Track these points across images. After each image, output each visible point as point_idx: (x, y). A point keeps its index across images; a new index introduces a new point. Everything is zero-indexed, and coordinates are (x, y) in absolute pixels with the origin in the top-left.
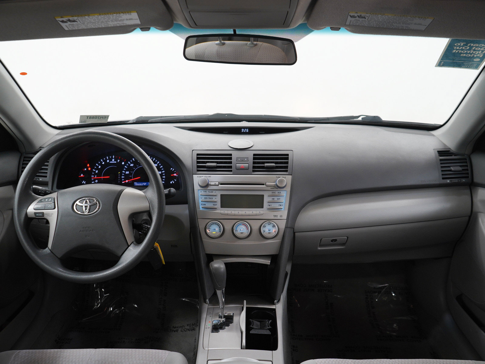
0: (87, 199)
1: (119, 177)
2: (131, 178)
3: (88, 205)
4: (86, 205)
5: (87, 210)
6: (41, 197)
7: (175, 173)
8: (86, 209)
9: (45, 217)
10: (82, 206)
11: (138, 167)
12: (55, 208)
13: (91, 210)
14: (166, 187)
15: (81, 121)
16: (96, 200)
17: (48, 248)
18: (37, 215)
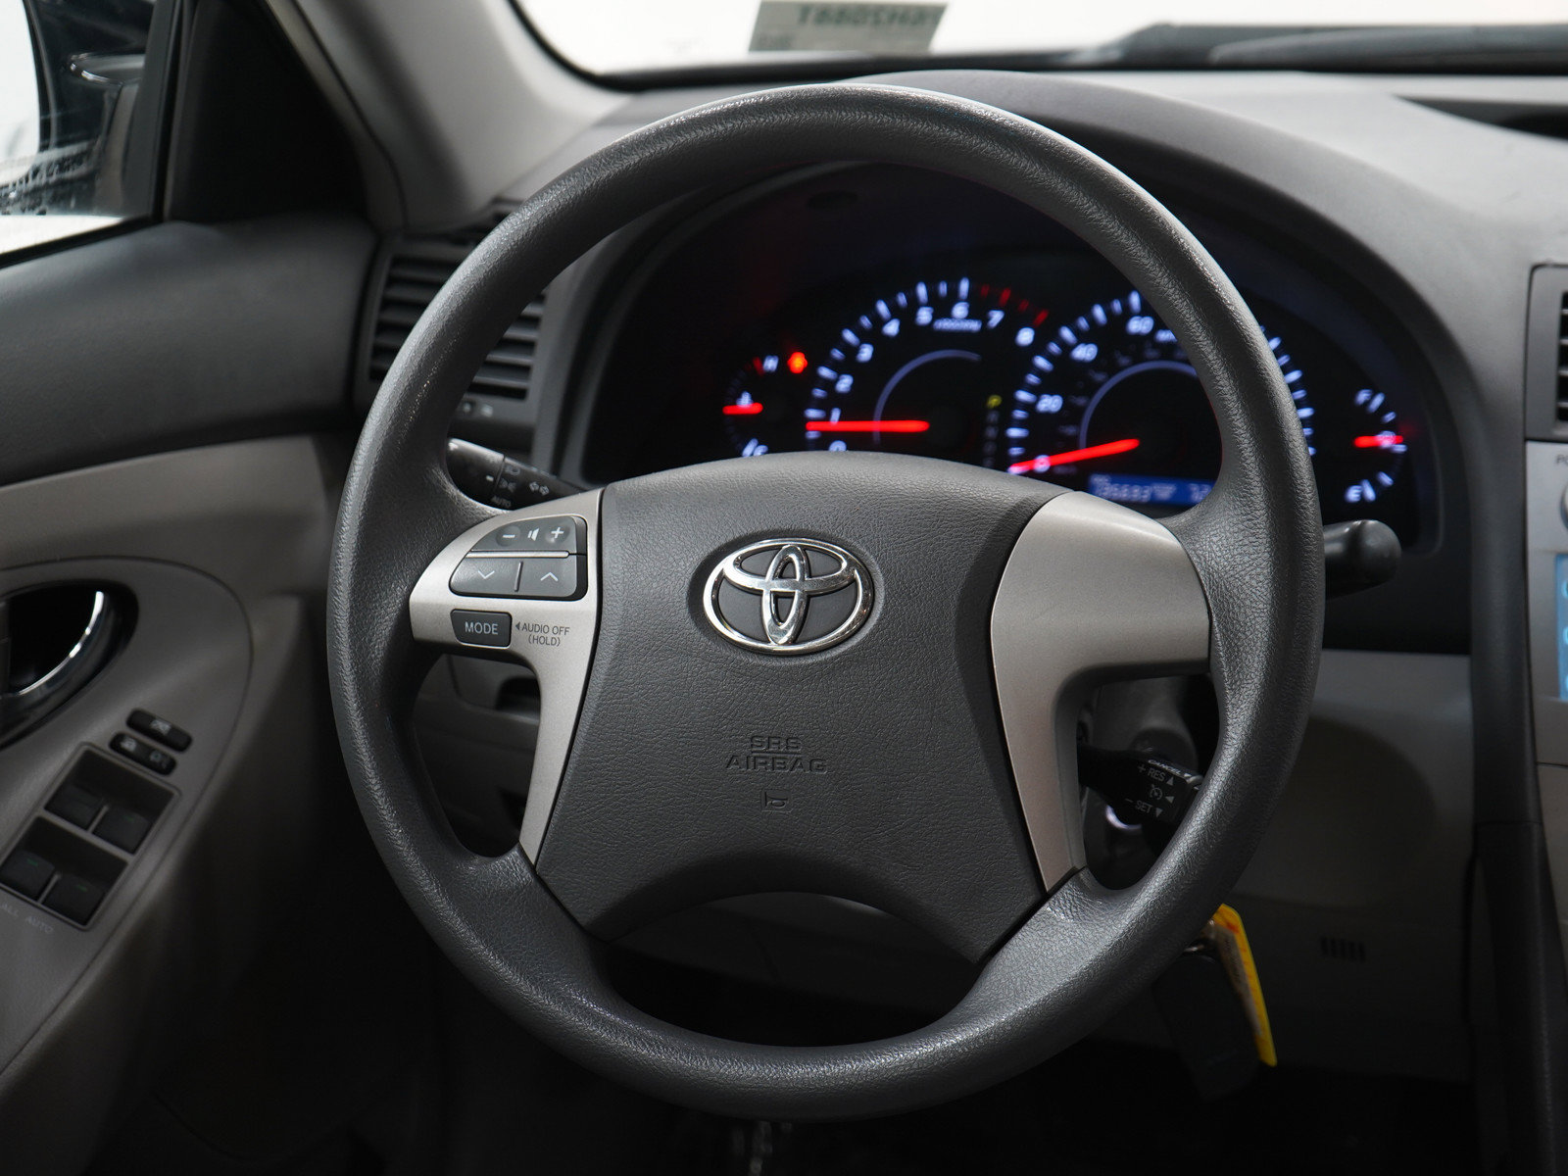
0: (792, 550)
1: (991, 433)
2: (1071, 444)
3: (796, 587)
4: (779, 587)
5: (788, 627)
6: (498, 516)
7: (1390, 427)
8: (778, 617)
9: (519, 644)
10: (759, 593)
11: (1126, 367)
12: (580, 592)
13: (811, 627)
14: (1335, 510)
15: (759, 42)
16: (849, 561)
17: (522, 851)
18: (470, 627)
